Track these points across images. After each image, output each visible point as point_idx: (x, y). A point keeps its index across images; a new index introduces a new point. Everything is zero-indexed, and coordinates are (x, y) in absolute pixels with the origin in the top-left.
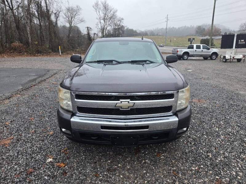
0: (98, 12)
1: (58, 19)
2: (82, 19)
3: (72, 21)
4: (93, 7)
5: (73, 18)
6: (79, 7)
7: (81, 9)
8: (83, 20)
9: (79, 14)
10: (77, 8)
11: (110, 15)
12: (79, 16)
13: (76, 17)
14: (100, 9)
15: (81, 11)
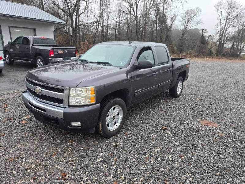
0: (219, 12)
1: (173, 23)
2: (199, 21)
3: (188, 23)
4: (215, 7)
5: (190, 21)
6: (199, 9)
7: (201, 10)
8: (201, 22)
9: (197, 15)
10: (197, 9)
11: (235, 14)
12: (197, 18)
13: (194, 19)
14: (223, 7)
15: (200, 13)
